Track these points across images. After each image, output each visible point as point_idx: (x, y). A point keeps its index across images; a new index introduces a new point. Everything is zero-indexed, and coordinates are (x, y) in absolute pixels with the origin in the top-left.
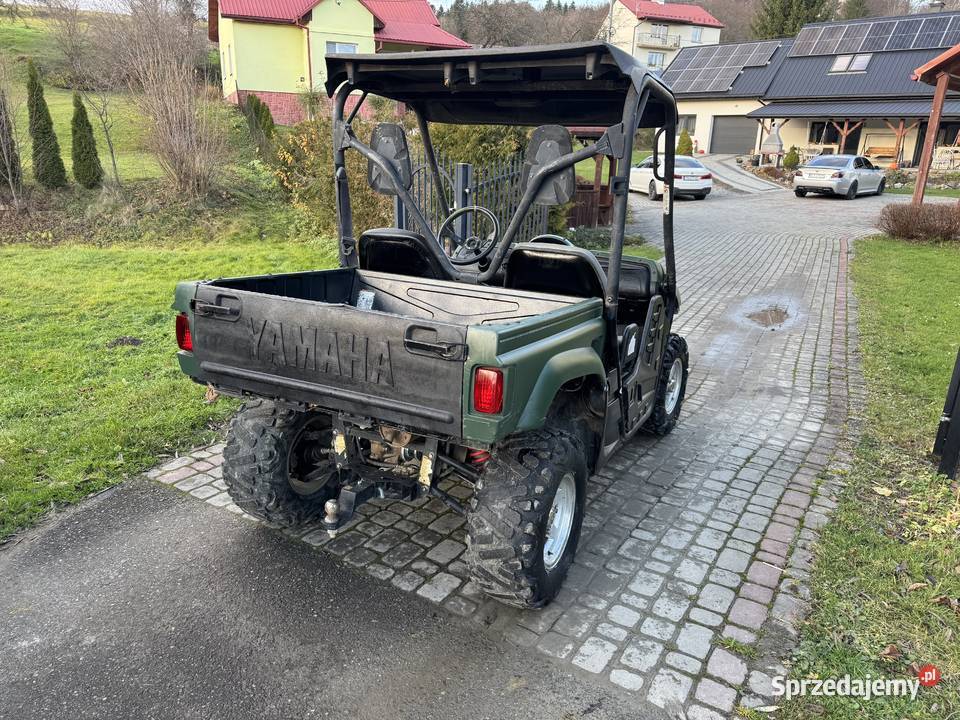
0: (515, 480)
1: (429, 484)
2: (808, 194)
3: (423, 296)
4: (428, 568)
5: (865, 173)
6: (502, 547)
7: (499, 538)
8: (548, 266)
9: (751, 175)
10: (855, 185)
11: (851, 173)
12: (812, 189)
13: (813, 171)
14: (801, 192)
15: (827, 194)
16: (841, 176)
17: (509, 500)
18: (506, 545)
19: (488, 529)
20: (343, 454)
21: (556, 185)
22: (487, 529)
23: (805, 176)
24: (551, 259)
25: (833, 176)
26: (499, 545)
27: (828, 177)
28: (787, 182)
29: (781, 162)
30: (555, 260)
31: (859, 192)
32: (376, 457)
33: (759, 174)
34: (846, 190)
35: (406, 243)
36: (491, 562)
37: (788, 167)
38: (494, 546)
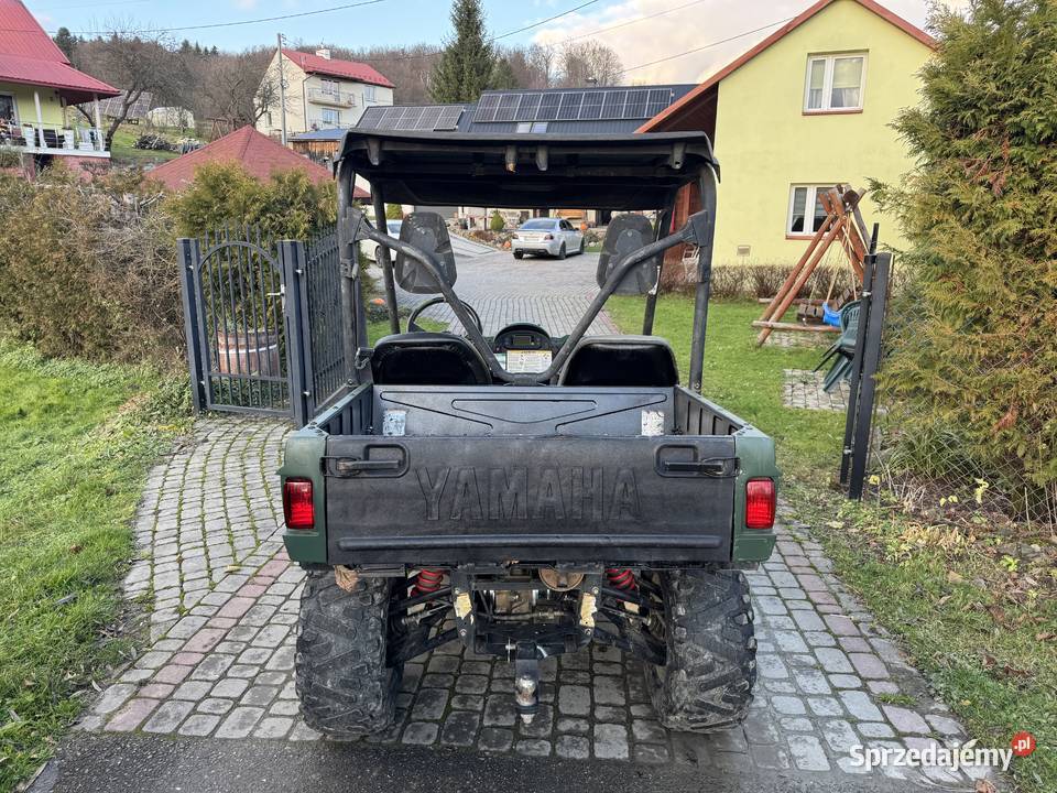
0: (718, 595)
1: (593, 624)
2: (525, 256)
3: (472, 406)
4: (578, 726)
5: (569, 234)
6: (726, 672)
7: (722, 663)
8: (625, 358)
9: (462, 238)
10: (564, 246)
11: (561, 235)
12: (528, 251)
13: (527, 234)
14: (519, 254)
15: (541, 255)
16: (552, 238)
17: (722, 618)
18: (729, 669)
19: (708, 656)
20: (468, 617)
21: (639, 275)
22: (705, 657)
23: (521, 239)
24: (628, 350)
25: (546, 238)
26: (723, 669)
27: (541, 240)
28: (499, 245)
29: (489, 226)
30: (633, 351)
31: (568, 252)
32: (504, 611)
33: (469, 237)
34: (557, 251)
35: (447, 348)
36: (713, 692)
37: (495, 230)
38: (719, 672)
